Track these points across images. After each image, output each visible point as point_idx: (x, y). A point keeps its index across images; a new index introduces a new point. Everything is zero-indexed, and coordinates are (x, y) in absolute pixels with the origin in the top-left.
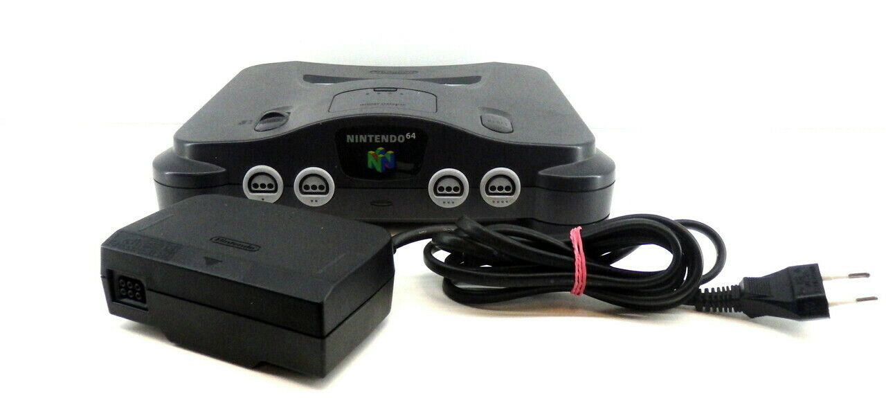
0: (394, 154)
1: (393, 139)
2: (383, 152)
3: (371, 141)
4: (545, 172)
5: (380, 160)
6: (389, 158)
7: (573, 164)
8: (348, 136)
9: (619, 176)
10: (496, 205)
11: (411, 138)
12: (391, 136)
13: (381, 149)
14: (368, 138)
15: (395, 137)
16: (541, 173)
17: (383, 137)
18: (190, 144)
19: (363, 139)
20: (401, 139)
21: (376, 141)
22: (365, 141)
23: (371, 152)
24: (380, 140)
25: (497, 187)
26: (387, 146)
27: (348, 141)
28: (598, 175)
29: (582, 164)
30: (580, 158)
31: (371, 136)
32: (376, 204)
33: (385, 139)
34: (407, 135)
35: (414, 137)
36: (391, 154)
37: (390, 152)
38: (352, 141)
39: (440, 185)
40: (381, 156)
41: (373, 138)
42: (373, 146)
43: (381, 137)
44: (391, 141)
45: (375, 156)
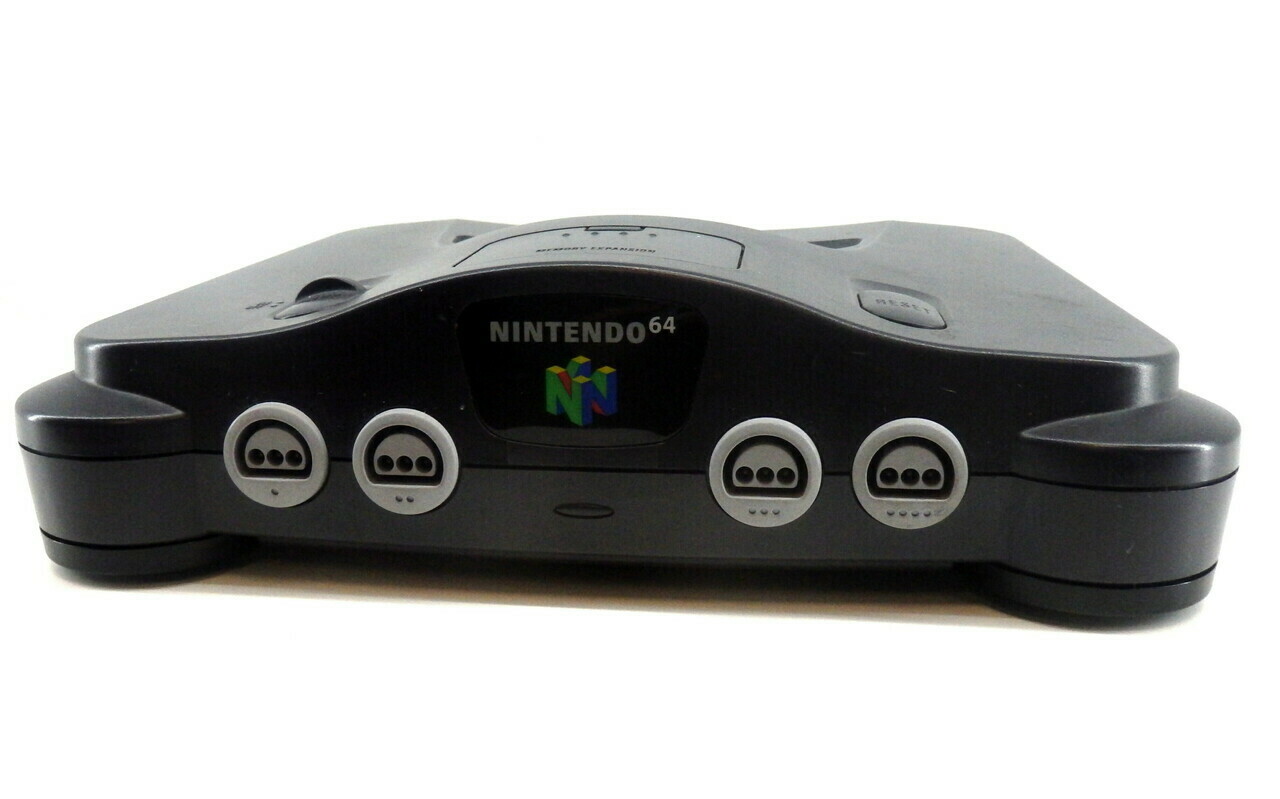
0: (618, 372)
1: (614, 332)
2: (589, 370)
3: (554, 338)
4: (1036, 433)
5: (577, 391)
6: (602, 387)
7: (1125, 411)
8: (494, 326)
9: (1248, 454)
10: (896, 523)
11: (665, 332)
12: (609, 325)
13: (581, 360)
14: (546, 331)
15: (619, 327)
16: (1026, 434)
17: (587, 326)
18: (98, 346)
19: (533, 332)
20: (636, 332)
21: (568, 339)
22: (538, 337)
23: (556, 370)
24: (580, 335)
25: (900, 473)
26: (598, 354)
27: (493, 339)
28: (1203, 440)
29: (1149, 410)
30: (1146, 393)
31: (553, 326)
32: (565, 511)
33: (591, 332)
34: (652, 324)
35: (672, 328)
36: (609, 375)
37: (607, 370)
38: (504, 338)
39: (739, 464)
40: (582, 379)
41: (561, 332)
42: (562, 353)
43: (580, 329)
44: (609, 339)
45: (565, 380)
